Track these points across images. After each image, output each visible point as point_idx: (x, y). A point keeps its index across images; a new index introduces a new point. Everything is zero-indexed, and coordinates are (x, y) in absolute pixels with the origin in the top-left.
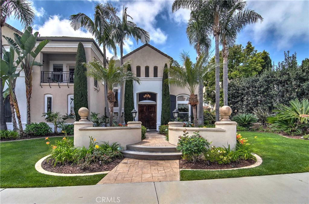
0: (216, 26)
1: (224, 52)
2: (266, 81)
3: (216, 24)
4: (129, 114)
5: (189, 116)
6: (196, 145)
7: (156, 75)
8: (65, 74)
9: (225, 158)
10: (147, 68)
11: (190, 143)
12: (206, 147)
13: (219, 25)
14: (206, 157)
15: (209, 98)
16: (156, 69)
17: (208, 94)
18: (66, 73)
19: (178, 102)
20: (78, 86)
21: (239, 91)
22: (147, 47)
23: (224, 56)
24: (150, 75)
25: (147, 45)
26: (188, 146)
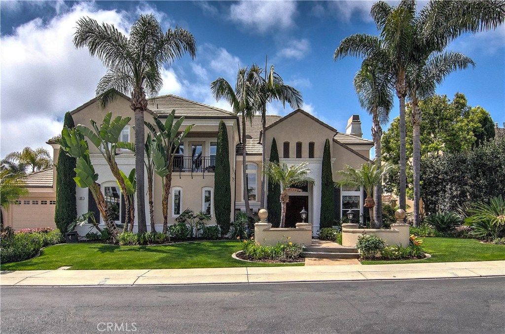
0: (401, 85)
1: (414, 117)
2: (475, 164)
3: (401, 81)
4: (276, 213)
5: (361, 214)
6: (373, 243)
7: (311, 155)
8: (187, 160)
9: (396, 253)
10: (299, 145)
11: (368, 241)
12: (381, 245)
13: (404, 84)
14: (382, 254)
15: (393, 184)
16: (312, 145)
17: (391, 177)
18: (188, 158)
19: (343, 193)
20: (222, 177)
21: (439, 175)
22: (299, 113)
23: (414, 123)
24: (303, 156)
25: (299, 110)
26: (367, 244)
